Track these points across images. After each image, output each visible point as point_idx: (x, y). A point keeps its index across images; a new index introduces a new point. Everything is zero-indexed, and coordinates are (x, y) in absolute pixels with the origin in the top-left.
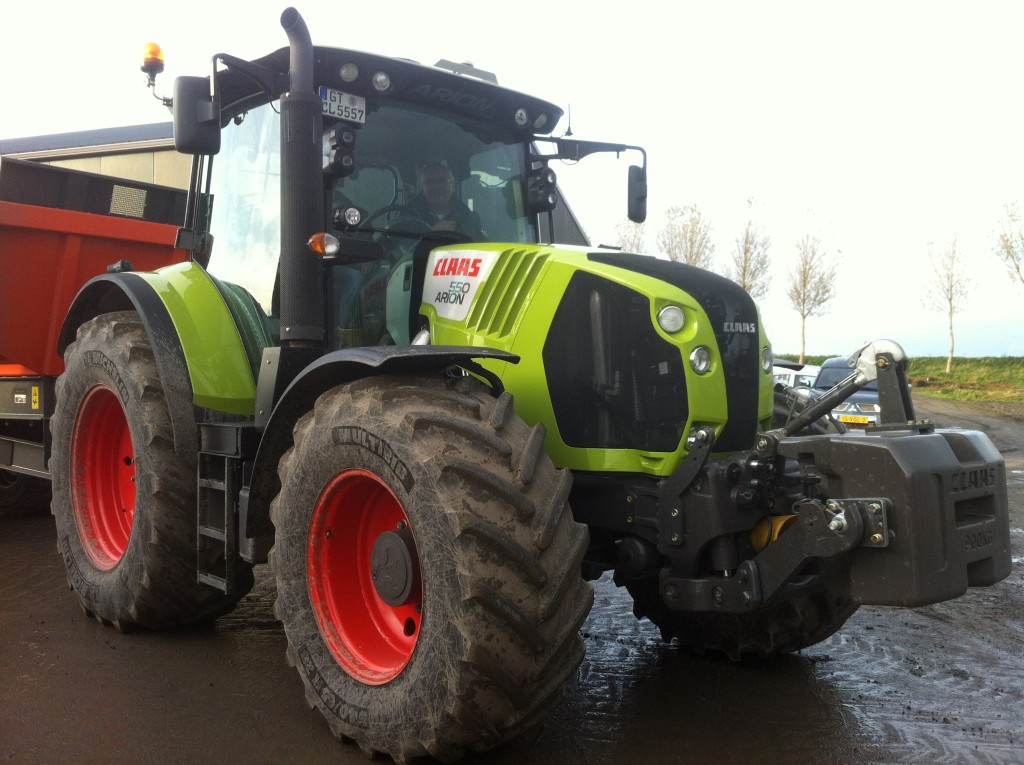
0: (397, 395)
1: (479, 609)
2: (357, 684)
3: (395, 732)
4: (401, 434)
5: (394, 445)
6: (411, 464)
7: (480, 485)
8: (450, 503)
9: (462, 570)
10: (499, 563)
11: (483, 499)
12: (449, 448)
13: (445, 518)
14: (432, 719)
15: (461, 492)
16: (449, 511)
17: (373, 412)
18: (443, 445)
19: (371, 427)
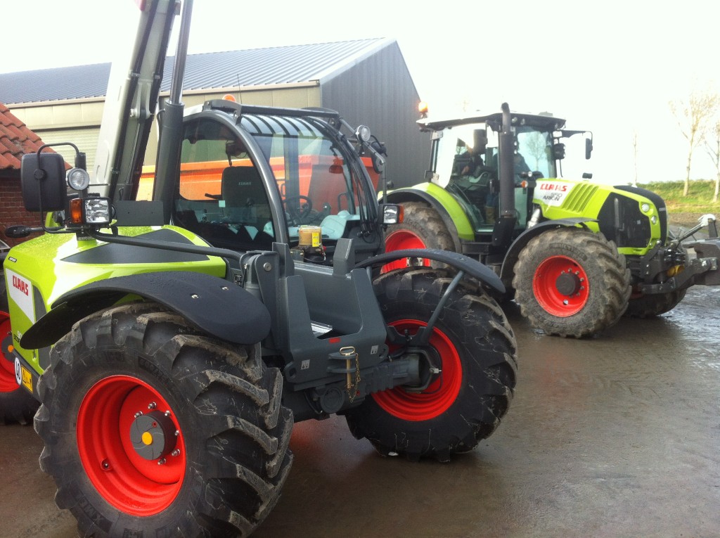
0: (577, 234)
1: (611, 290)
2: (558, 317)
3: (578, 327)
4: (582, 245)
5: (579, 248)
6: (586, 253)
7: (609, 258)
8: (601, 263)
9: (606, 280)
10: (615, 278)
11: (609, 262)
12: (597, 248)
13: (600, 267)
14: (594, 322)
15: (604, 260)
16: (601, 265)
17: (568, 239)
18: (596, 247)
19: (568, 243)
